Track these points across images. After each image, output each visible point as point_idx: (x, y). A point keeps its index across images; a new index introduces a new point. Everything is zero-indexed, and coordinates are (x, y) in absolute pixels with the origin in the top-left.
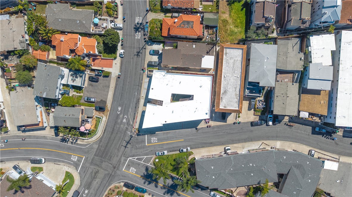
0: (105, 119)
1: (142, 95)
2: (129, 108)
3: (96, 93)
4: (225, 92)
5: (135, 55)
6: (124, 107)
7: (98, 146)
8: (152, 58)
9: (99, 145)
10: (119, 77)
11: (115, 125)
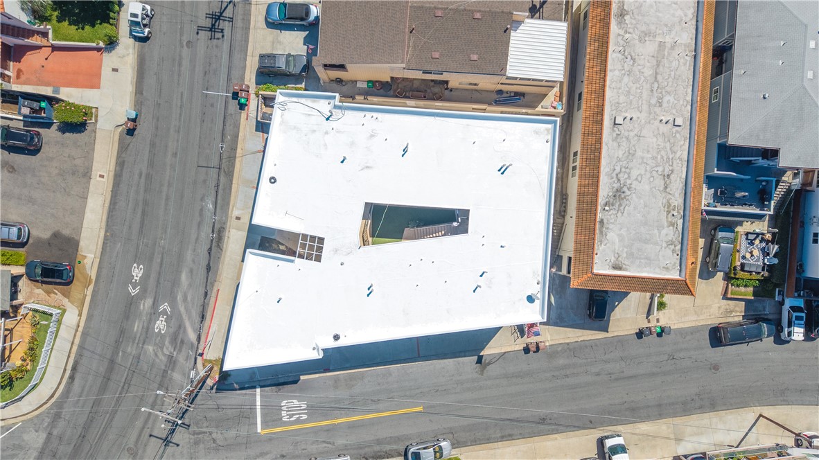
0: (76, 318)
1: (236, 213)
2: (179, 272)
3: (31, 200)
4: (619, 194)
5: (200, 28)
6: (155, 266)
7: (45, 436)
8: (280, 42)
9: (50, 433)
10: (131, 132)
11: (118, 343)
